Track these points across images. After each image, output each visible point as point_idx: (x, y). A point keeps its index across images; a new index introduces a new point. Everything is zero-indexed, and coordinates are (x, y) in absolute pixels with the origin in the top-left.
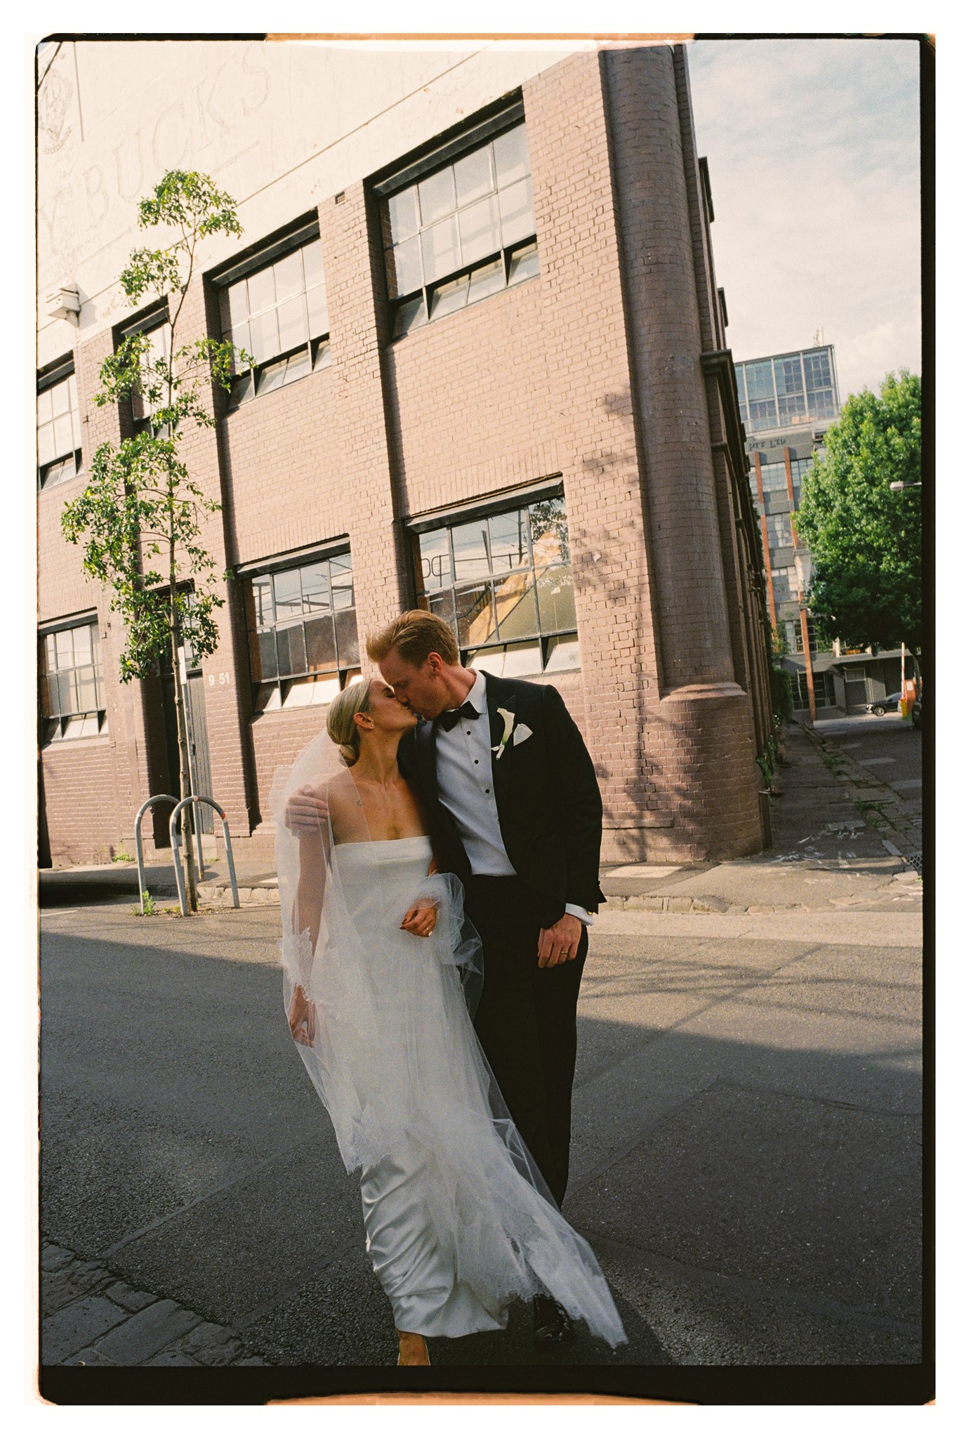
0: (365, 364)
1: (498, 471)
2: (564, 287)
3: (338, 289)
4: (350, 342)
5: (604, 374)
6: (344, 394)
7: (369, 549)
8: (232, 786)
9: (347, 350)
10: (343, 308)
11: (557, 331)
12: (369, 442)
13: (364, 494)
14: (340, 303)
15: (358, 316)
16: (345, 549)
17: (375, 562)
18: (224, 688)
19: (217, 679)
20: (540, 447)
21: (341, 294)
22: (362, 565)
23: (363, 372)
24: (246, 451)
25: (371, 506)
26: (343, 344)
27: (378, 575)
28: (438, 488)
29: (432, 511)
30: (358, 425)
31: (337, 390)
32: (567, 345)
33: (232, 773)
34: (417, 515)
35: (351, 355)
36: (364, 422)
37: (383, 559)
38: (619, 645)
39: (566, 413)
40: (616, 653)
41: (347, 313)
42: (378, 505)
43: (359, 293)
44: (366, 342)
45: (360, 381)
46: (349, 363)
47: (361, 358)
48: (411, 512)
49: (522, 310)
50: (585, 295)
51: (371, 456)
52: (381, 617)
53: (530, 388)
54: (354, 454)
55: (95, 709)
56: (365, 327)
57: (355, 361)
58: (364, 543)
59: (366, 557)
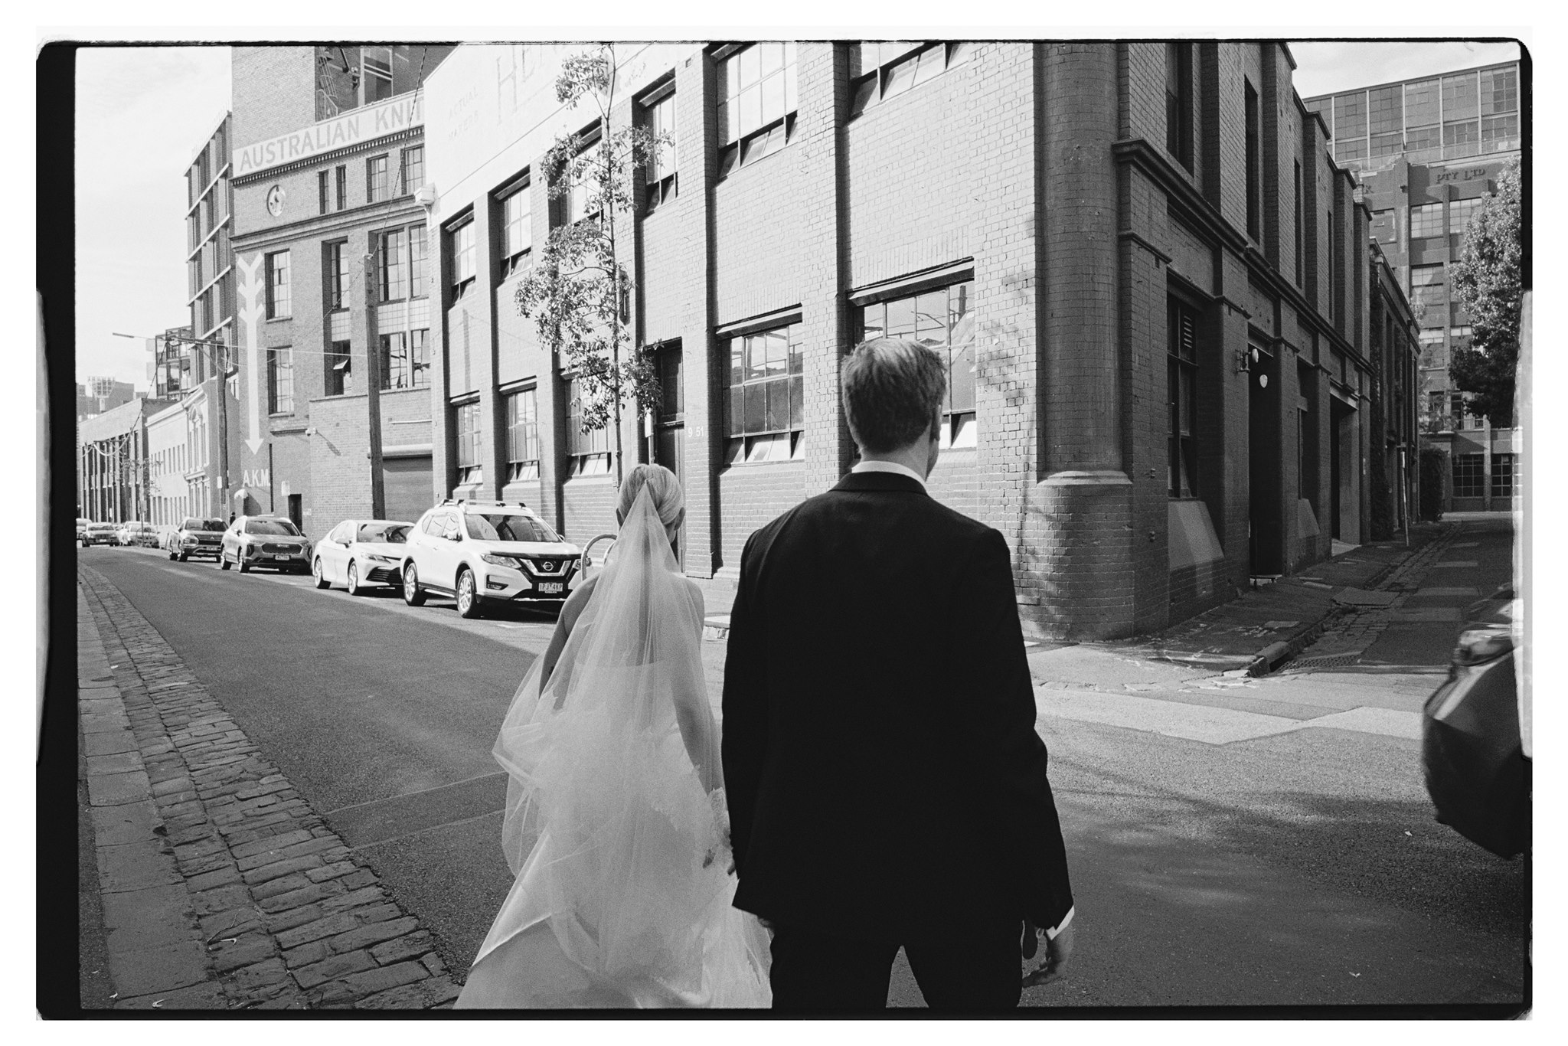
0: (824, 141)
1: (925, 252)
2: (987, 74)
3: (807, 68)
4: (813, 120)
5: (1014, 163)
6: (806, 170)
7: (816, 320)
8: (701, 531)
9: (810, 127)
10: (811, 86)
11: (979, 118)
12: (823, 217)
13: (815, 267)
14: (807, 82)
15: (819, 95)
16: (798, 318)
17: (820, 332)
18: (700, 440)
19: (696, 432)
20: (960, 230)
21: (809, 73)
22: (810, 334)
23: (821, 150)
24: (729, 220)
25: (820, 279)
26: (808, 121)
27: (822, 344)
28: (874, 265)
29: (869, 287)
30: (814, 200)
31: (801, 166)
32: (985, 132)
33: (701, 519)
34: (859, 290)
35: (813, 133)
36: (819, 199)
37: (828, 330)
38: (1007, 427)
40: (1005, 435)
41: (812, 92)
42: (826, 278)
43: (822, 73)
44: (826, 120)
45: (819, 158)
46: (811, 140)
47: (821, 135)
48: (853, 286)
49: (954, 95)
50: (1004, 84)
51: (823, 231)
52: (822, 384)
53: (956, 172)
54: (810, 228)
55: (605, 451)
56: (826, 107)
57: (815, 139)
58: (814, 314)
59: (814, 327)
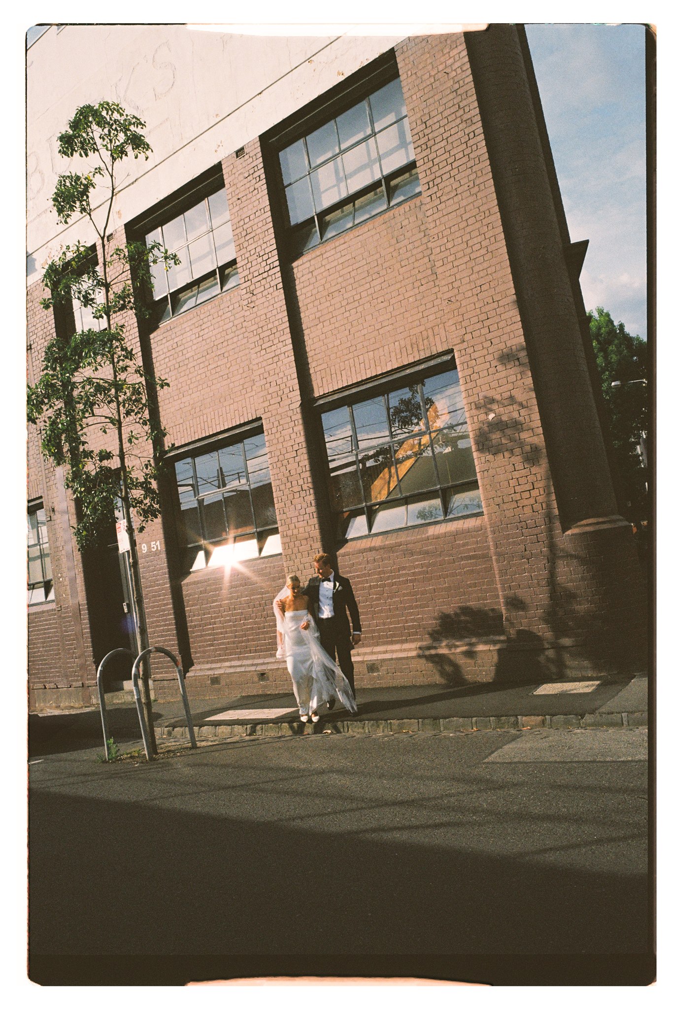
0: (269, 279)
1: (393, 354)
2: (444, 198)
3: (242, 223)
4: (254, 263)
5: (485, 265)
6: (252, 305)
7: (280, 428)
8: (166, 636)
9: (252, 270)
10: (247, 238)
11: (440, 235)
12: (276, 341)
13: (273, 384)
14: (244, 233)
15: (261, 241)
16: (259, 430)
17: (287, 438)
18: (157, 553)
19: (149, 547)
20: (430, 331)
21: (245, 227)
22: (275, 441)
23: (267, 286)
24: (167, 360)
25: (280, 393)
26: (249, 265)
27: (289, 449)
28: (338, 373)
29: (334, 392)
30: (265, 328)
31: (246, 302)
32: (449, 245)
33: (165, 625)
34: (321, 397)
35: (256, 274)
36: (270, 326)
37: (293, 436)
38: (518, 489)
39: (453, 299)
40: (517, 496)
41: (251, 241)
42: (287, 391)
43: (260, 225)
44: (269, 262)
45: (265, 293)
46: (254, 280)
47: (265, 275)
48: (316, 394)
49: (405, 223)
50: (464, 203)
51: (278, 352)
52: (294, 483)
53: (417, 284)
54: (263, 352)
55: (41, 580)
56: (267, 251)
57: (260, 278)
58: (276, 424)
59: (278, 435)
